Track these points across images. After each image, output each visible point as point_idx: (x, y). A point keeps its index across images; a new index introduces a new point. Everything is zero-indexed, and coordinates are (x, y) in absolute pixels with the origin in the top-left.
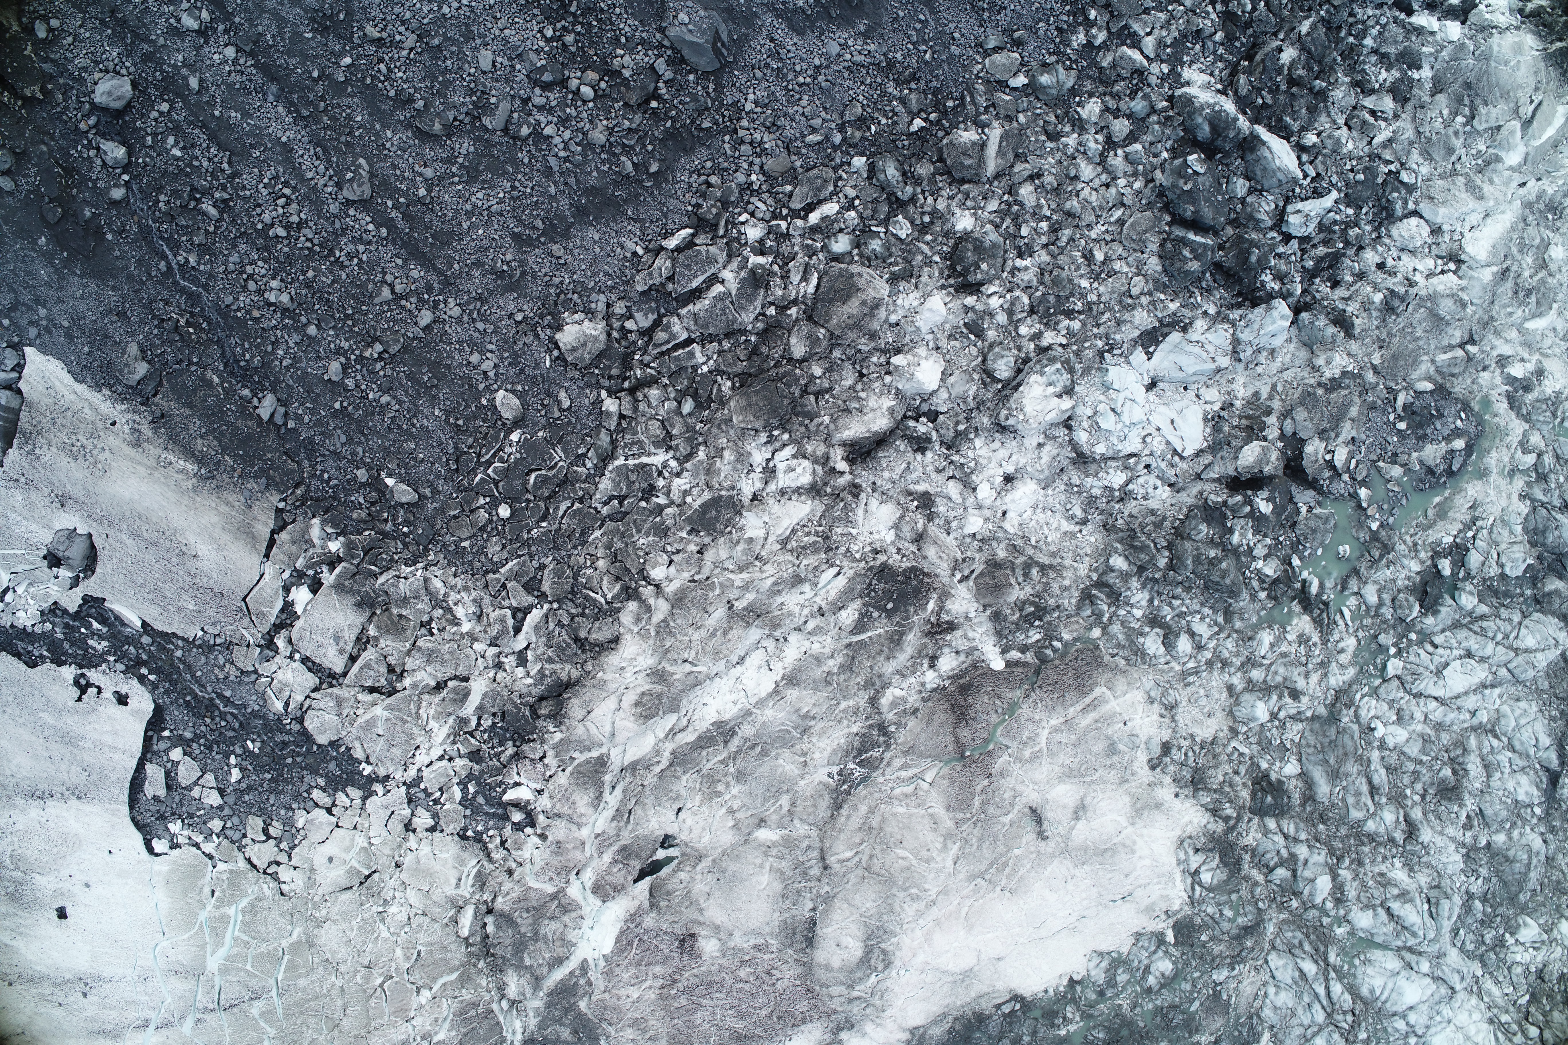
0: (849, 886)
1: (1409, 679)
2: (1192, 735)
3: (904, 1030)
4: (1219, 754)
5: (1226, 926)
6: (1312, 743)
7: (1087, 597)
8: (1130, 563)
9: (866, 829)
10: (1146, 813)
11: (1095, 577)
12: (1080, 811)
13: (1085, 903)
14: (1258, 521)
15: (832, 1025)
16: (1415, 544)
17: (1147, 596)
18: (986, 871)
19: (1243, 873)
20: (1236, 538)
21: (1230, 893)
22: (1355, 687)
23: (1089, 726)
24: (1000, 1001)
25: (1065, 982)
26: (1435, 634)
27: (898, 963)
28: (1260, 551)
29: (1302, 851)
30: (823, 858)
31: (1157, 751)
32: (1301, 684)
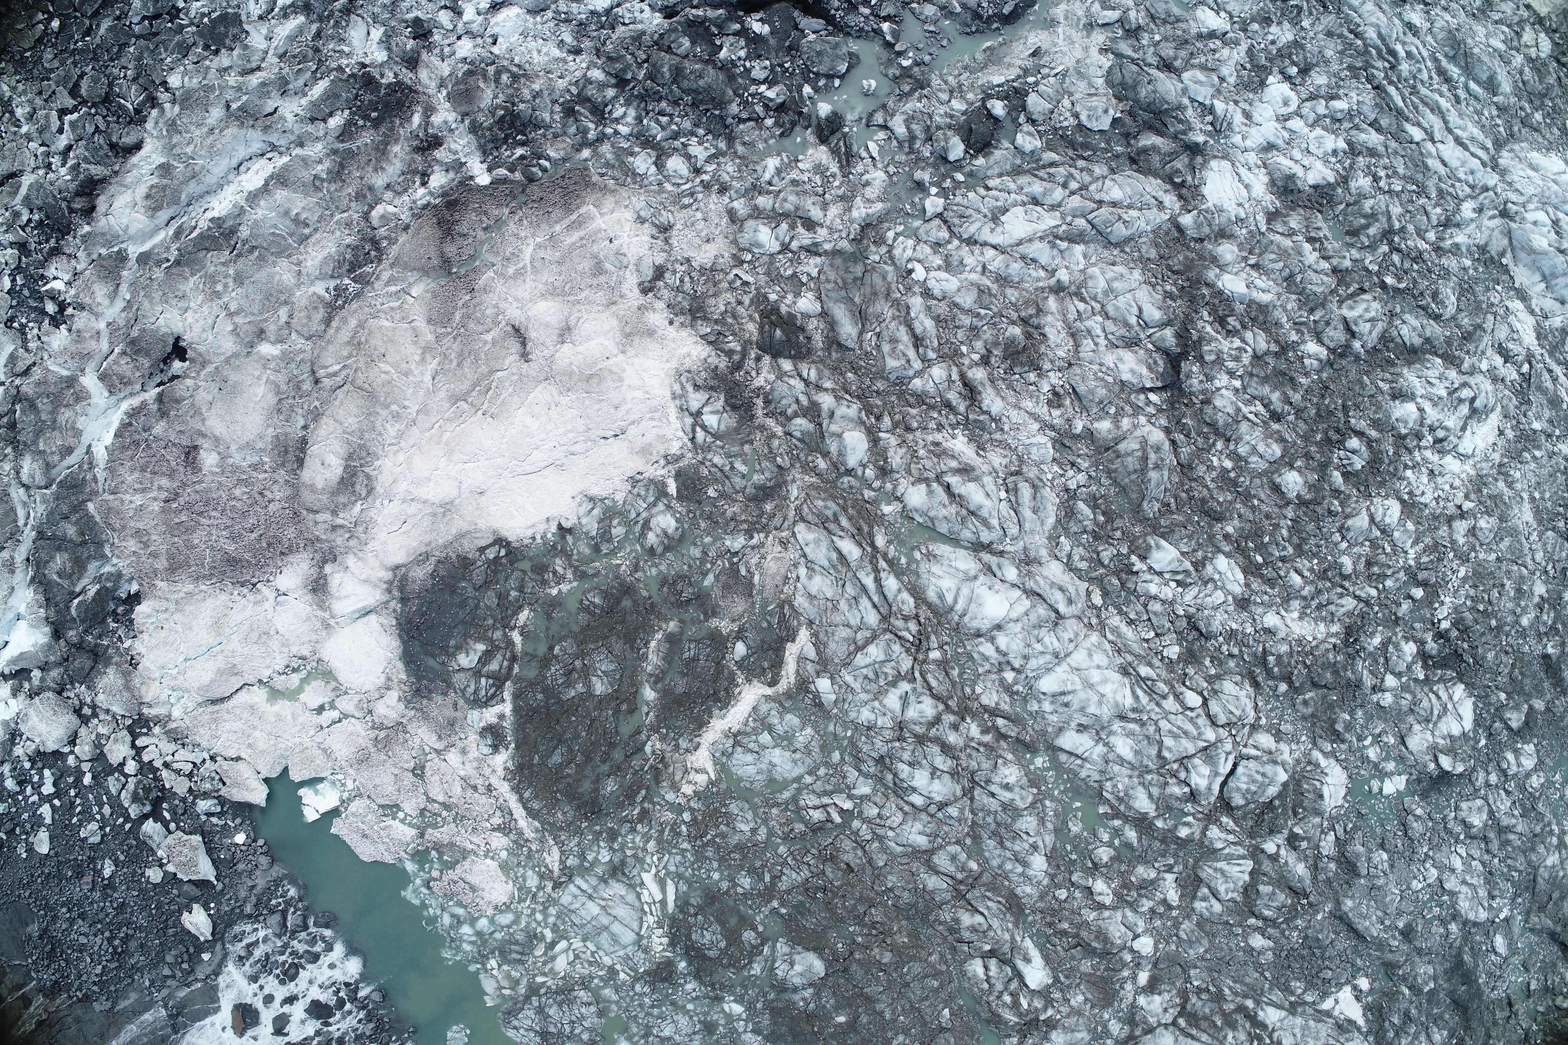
0: (337, 403)
1: (956, 221)
2: (688, 260)
3: (387, 569)
4: (720, 281)
5: (738, 482)
6: (832, 278)
7: (569, 112)
8: (608, 73)
9: (356, 344)
10: (637, 340)
11: (574, 90)
12: (565, 332)
13: (571, 435)
14: (755, 42)
15: (318, 556)
16: (960, 86)
17: (632, 113)
18: (468, 392)
19: (757, 422)
20: (723, 54)
21: (742, 445)
22: (886, 225)
23: (574, 244)
24: (483, 543)
25: (554, 529)
26: (989, 178)
27: (379, 489)
28: (758, 73)
29: (826, 401)
30: (313, 372)
31: (649, 274)
32: (816, 213)
